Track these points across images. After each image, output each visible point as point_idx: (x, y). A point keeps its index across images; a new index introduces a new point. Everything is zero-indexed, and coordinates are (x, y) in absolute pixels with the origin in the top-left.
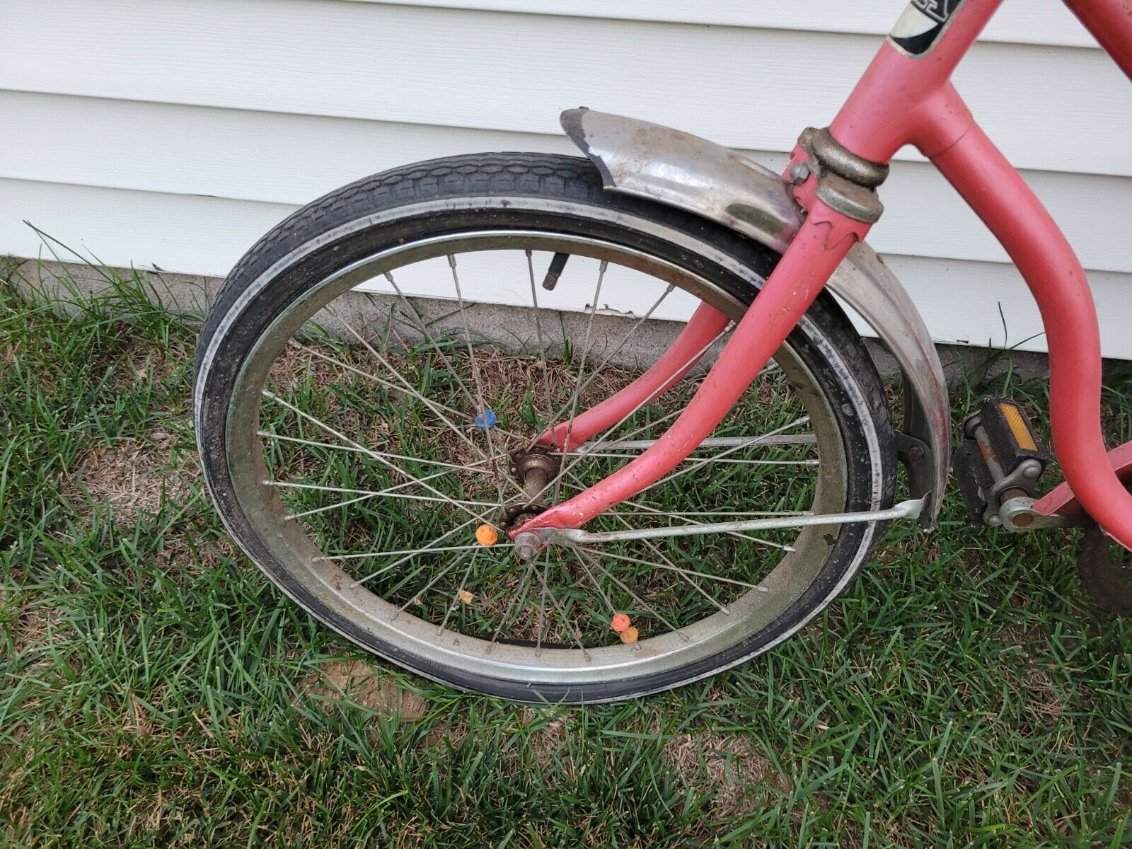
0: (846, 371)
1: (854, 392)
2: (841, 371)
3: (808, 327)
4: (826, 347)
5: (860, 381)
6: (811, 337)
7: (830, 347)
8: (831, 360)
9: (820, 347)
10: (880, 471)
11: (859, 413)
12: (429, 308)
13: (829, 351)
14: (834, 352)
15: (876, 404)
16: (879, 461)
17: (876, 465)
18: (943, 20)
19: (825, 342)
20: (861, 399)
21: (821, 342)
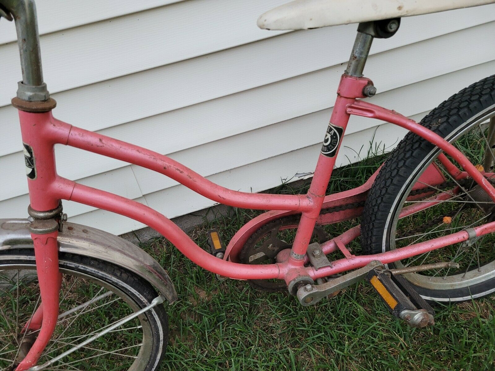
0: (96, 271)
1: (105, 275)
2: (94, 271)
3: (69, 264)
4: (82, 267)
5: (104, 271)
6: (74, 266)
7: (84, 266)
8: (87, 270)
9: (79, 268)
10: (139, 293)
11: (113, 280)
12: (9, 272)
13: (84, 268)
14: (86, 267)
15: (119, 274)
16: (135, 291)
17: (135, 292)
18: (33, 167)
19: (80, 265)
20: (110, 276)
21: (79, 266)
